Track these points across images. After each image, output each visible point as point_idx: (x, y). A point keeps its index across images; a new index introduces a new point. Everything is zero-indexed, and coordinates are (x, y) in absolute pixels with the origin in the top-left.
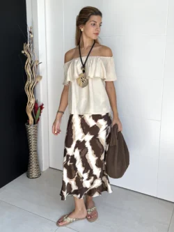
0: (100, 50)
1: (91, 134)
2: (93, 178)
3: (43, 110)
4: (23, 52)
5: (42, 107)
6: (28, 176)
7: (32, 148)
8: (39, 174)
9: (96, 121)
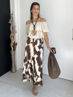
0: (41, 20)
1: (37, 55)
4: (9, 22)
5: (17, 44)
6: (11, 72)
7: (13, 61)
9: (40, 49)
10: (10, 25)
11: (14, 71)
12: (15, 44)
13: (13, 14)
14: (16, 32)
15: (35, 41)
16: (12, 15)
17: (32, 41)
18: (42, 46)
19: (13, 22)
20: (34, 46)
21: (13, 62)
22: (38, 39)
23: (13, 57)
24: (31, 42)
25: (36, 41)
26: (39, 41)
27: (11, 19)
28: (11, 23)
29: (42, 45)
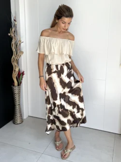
1: (68, 88)
2: (81, 110)
3: (24, 76)
6: (14, 123)
7: (17, 103)
8: (22, 121)
9: (70, 78)
10: (11, 39)
11: (19, 122)
12: (21, 74)
13: (17, 20)
14: (23, 53)
15: (59, 69)
16: (15, 20)
17: (55, 69)
18: (72, 73)
19: (17, 34)
20: (59, 76)
21: (17, 106)
22: (63, 64)
23: (17, 97)
24: (54, 71)
25: (62, 68)
26: (65, 68)
27: (13, 30)
28: (13, 35)
29: (71, 71)
